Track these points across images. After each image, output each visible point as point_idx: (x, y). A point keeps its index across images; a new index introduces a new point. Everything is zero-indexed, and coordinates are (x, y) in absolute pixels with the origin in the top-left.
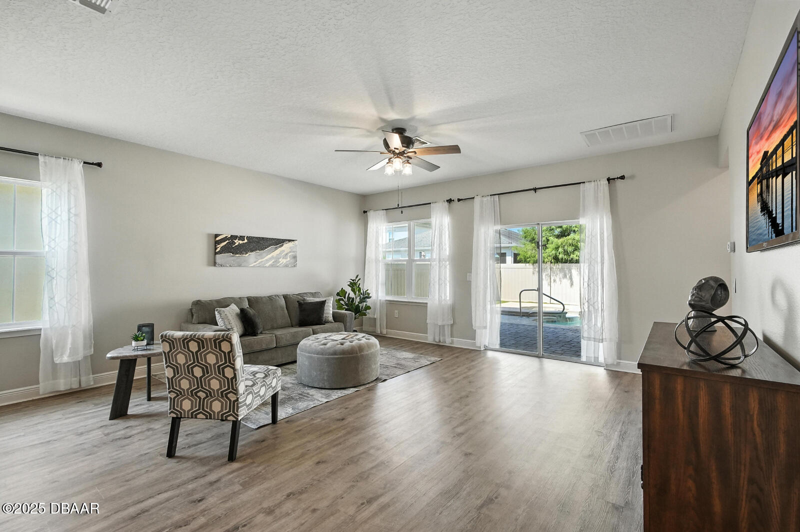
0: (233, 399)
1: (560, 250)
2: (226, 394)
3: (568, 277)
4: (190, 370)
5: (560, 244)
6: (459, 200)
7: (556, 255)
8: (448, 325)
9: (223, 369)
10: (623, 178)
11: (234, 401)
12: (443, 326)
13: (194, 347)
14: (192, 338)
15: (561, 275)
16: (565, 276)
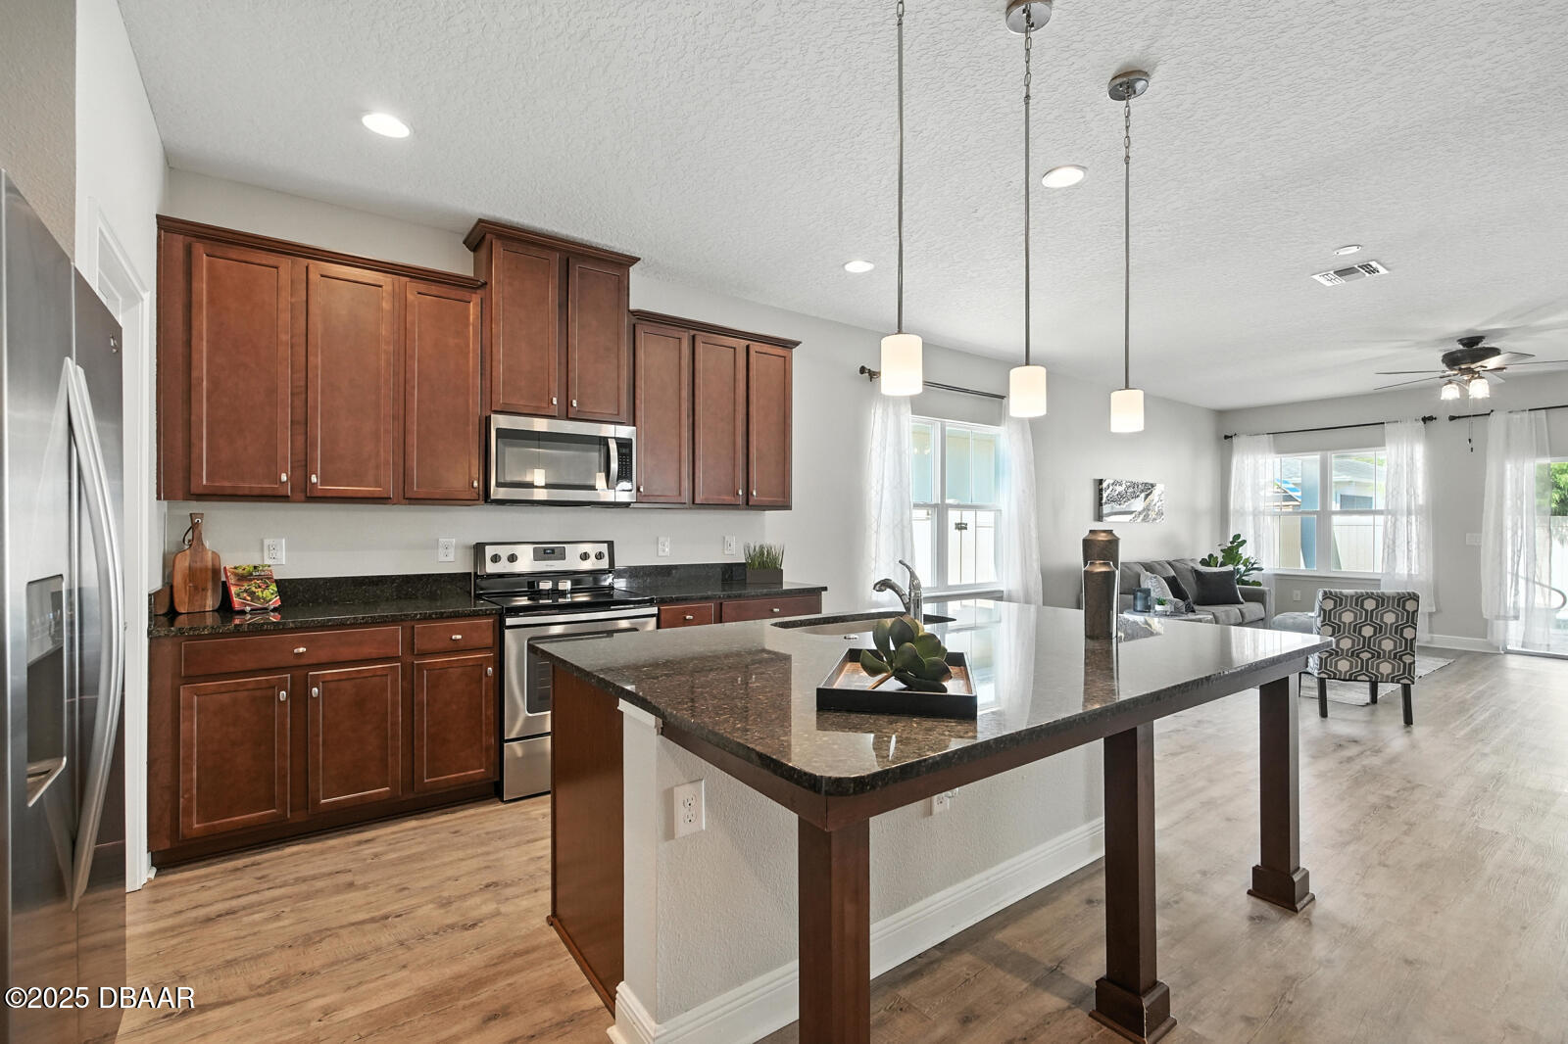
0: (1408, 662)
2: (1401, 656)
4: (1357, 629)
9: (1402, 629)
11: (1410, 664)
13: (1370, 605)
14: (1370, 596)
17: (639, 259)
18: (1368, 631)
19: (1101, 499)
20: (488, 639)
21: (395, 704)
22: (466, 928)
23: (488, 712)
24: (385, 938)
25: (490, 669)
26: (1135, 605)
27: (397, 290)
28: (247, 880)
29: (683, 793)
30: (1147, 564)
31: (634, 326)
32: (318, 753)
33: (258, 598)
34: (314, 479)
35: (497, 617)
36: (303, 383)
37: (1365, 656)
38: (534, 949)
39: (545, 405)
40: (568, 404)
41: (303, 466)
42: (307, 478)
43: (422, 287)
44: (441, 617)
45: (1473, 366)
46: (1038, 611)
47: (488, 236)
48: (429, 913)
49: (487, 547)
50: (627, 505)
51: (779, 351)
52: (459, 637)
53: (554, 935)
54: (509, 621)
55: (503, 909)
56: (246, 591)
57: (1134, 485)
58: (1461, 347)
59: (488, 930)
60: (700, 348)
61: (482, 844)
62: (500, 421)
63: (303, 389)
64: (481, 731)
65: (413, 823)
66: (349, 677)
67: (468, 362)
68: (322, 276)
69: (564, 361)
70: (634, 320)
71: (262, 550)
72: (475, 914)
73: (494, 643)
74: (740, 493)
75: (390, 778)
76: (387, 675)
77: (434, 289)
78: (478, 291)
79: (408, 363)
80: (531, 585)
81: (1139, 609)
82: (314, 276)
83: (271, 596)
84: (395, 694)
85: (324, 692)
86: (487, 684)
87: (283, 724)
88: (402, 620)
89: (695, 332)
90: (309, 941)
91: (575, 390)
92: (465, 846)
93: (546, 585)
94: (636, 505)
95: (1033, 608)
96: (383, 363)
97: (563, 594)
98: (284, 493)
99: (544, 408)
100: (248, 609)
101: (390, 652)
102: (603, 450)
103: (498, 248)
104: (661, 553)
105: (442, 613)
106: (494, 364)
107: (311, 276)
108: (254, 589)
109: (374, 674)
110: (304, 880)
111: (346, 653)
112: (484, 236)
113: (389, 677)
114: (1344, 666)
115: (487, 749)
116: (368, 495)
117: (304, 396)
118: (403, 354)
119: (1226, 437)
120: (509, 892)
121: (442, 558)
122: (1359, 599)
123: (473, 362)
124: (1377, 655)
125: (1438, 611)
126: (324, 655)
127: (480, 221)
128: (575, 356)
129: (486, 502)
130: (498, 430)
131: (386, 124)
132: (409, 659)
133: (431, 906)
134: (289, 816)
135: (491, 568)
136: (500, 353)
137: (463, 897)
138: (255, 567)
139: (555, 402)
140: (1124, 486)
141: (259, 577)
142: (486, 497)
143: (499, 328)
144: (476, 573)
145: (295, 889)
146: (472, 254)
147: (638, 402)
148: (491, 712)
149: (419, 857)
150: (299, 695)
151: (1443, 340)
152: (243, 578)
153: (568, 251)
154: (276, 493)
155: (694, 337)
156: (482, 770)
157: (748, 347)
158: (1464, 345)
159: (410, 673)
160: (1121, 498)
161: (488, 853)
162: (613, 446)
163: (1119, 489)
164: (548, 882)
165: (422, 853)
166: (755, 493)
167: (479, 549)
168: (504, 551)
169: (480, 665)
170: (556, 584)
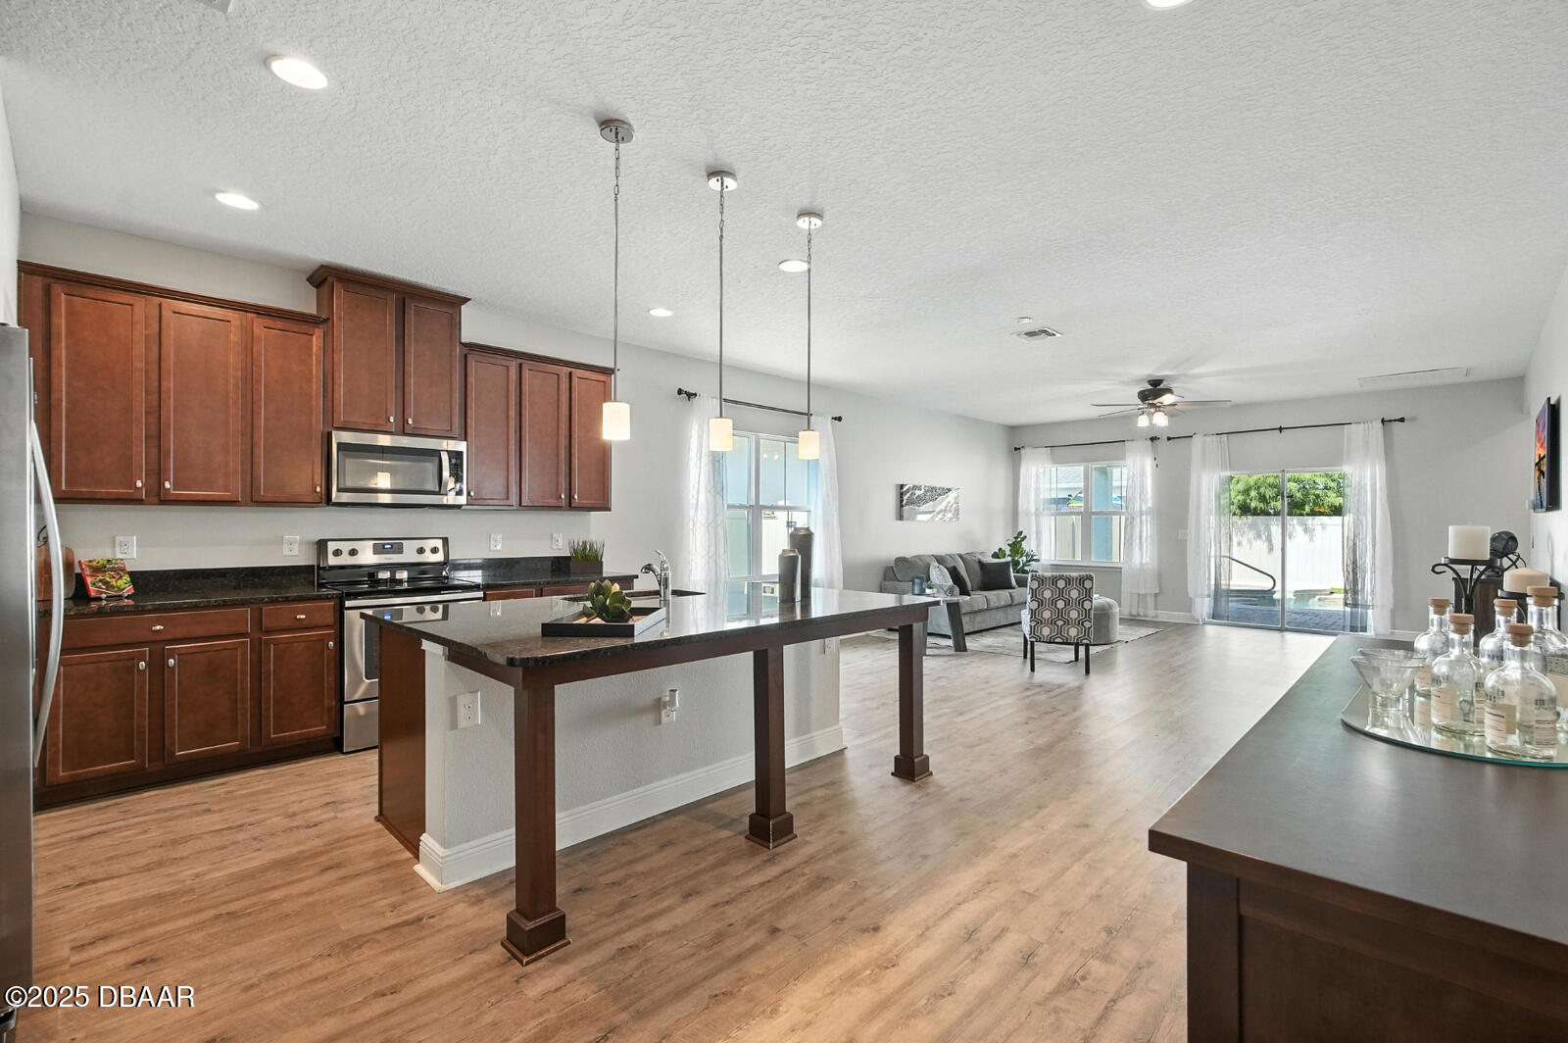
1: (1253, 493)
3: (1264, 537)
5: (1252, 483)
6: (1169, 439)
7: (1245, 501)
8: (1151, 594)
10: (1402, 420)
12: (1145, 595)
15: (1251, 535)
16: (1259, 536)
17: (470, 299)
18: (1061, 604)
19: (902, 501)
20: (330, 619)
21: (244, 673)
22: (308, 827)
23: (329, 679)
24: (240, 837)
25: (331, 643)
26: (913, 590)
27: (245, 324)
28: (112, 814)
29: (463, 700)
30: (939, 556)
31: (466, 355)
32: (174, 713)
33: (113, 587)
34: (167, 485)
35: (338, 601)
36: (156, 403)
37: (1060, 623)
38: (364, 834)
39: (384, 423)
40: (405, 422)
41: (157, 473)
42: (160, 485)
43: (268, 322)
44: (287, 600)
45: (1155, 402)
46: (840, 594)
47: (330, 279)
48: (279, 821)
49: (329, 543)
50: (459, 507)
51: (601, 377)
52: (303, 617)
53: (381, 826)
54: (348, 604)
55: (339, 815)
56: (101, 581)
57: (933, 489)
58: (1150, 387)
59: (327, 827)
60: (526, 373)
61: (323, 780)
62: (340, 437)
63: (157, 408)
64: (324, 695)
65: (262, 771)
66: (202, 651)
67: (311, 387)
68: (174, 312)
69: (401, 384)
70: (465, 350)
71: (114, 546)
72: (316, 820)
73: (335, 623)
74: (563, 496)
75: (239, 734)
76: (236, 649)
77: (280, 324)
78: (321, 326)
79: (255, 387)
80: (372, 575)
81: (916, 592)
82: (166, 313)
83: (125, 585)
84: (244, 663)
85: (180, 662)
86: (328, 655)
87: (142, 689)
88: (251, 603)
89: (522, 361)
90: (175, 843)
91: (411, 409)
92: (308, 783)
93: (384, 575)
94: (468, 507)
95: (836, 592)
96: (231, 387)
97: (400, 582)
98: (139, 497)
99: (381, 425)
100: (104, 596)
101: (242, 630)
102: (437, 460)
103: (339, 290)
104: (492, 548)
105: (287, 597)
106: (336, 387)
107: (164, 313)
108: (108, 579)
109: (225, 648)
110: (165, 810)
111: (199, 631)
112: (326, 278)
113: (239, 650)
114: (1046, 631)
115: (329, 710)
116: (217, 499)
117: (157, 415)
118: (249, 379)
119: (1016, 449)
120: (345, 806)
121: (286, 552)
122: (1054, 580)
123: (316, 386)
124: (1067, 622)
125: (1161, 592)
126: (179, 633)
127: (322, 266)
128: (411, 381)
129: (328, 504)
130: (340, 445)
131: (236, 200)
132: (257, 635)
133: (279, 818)
134: (147, 765)
135: (332, 561)
136: (341, 378)
137: (306, 811)
138: (109, 561)
139: (392, 420)
140: (923, 491)
141: (112, 570)
142: (328, 500)
143: (340, 357)
144: (319, 566)
145: (157, 816)
146: (315, 290)
147: (469, 420)
148: (332, 678)
149: (267, 792)
150: (158, 665)
151: (1138, 381)
152: (97, 570)
153: (405, 293)
154: (132, 497)
155: (521, 365)
156: (325, 727)
157: (570, 373)
158: (1151, 385)
159: (258, 648)
160: (921, 500)
161: (328, 786)
162: (445, 457)
163: (918, 493)
164: (377, 799)
165: (270, 789)
166: (576, 497)
167: (322, 545)
168: (345, 547)
169: (323, 640)
170: (393, 574)
